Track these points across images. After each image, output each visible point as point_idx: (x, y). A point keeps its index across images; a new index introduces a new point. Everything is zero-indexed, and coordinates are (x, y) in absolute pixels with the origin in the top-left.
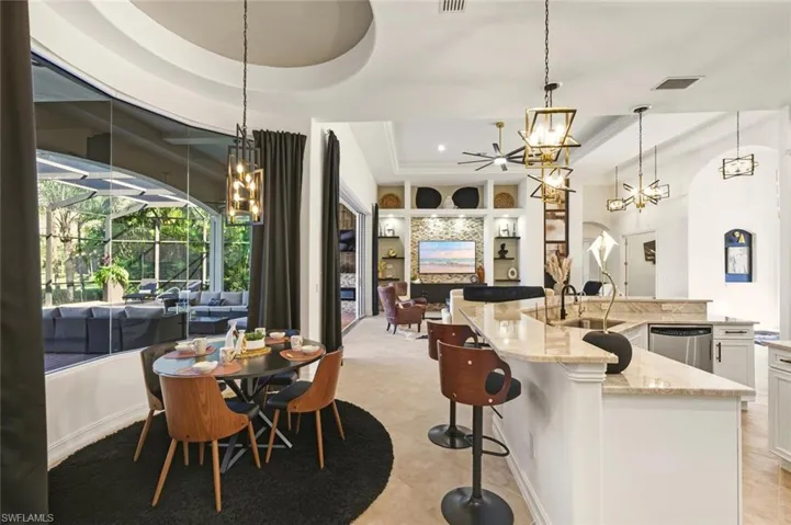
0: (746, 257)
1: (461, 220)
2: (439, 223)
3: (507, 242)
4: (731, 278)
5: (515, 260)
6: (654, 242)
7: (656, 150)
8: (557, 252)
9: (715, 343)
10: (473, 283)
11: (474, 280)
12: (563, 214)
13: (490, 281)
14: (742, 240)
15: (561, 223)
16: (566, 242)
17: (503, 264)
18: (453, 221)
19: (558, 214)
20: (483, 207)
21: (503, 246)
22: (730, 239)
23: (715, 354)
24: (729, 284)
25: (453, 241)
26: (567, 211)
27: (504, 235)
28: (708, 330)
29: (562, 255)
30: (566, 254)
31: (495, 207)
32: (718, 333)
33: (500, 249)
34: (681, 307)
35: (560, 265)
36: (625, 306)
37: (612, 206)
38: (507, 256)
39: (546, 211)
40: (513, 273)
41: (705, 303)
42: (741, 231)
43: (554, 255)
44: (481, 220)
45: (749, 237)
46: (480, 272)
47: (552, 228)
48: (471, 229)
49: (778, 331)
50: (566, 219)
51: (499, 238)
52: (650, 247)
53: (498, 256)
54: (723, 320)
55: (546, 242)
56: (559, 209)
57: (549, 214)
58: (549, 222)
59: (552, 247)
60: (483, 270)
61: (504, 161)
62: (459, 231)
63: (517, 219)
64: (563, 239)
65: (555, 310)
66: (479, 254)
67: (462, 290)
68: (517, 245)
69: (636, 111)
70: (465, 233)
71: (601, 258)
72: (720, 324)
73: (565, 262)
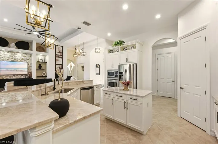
0: (99, 70)
1: (20, 54)
2: (6, 53)
3: (42, 64)
4: (97, 74)
5: (45, 70)
6: (83, 66)
7: (84, 44)
8: (59, 67)
9: (94, 90)
10: (26, 78)
11: (27, 77)
12: (61, 56)
13: (34, 77)
14: (98, 66)
15: (61, 59)
16: (62, 65)
17: (40, 71)
18: (16, 54)
19: (60, 56)
20: (31, 50)
21: (40, 65)
22: (97, 66)
23: (94, 93)
24: (97, 75)
25: (16, 61)
26: (62, 55)
27: (41, 61)
28: (93, 87)
29: (61, 68)
30: (62, 68)
31: (37, 51)
32: (95, 88)
33: (39, 66)
34: (88, 82)
35: (60, 71)
36: (75, 83)
37: (74, 56)
38: (42, 68)
39: (56, 55)
40: (44, 74)
41: (92, 80)
42: (98, 64)
43: (58, 68)
44: (31, 55)
45: (99, 66)
46: (30, 74)
47: (58, 60)
48: (25, 58)
49: (104, 84)
50: (62, 58)
51: (39, 62)
52: (83, 67)
53: (38, 68)
54: (95, 85)
55: (56, 64)
56: (60, 55)
57: (57, 56)
58: (57, 58)
59: (58, 66)
60: (31, 73)
61: (38, 34)
62: (19, 58)
63: (46, 56)
64: (62, 64)
65: (51, 87)
66: (29, 67)
67: (13, 82)
68: (46, 65)
69: (78, 28)
70: (22, 59)
71: (71, 69)
72: (95, 86)
73: (62, 70)
